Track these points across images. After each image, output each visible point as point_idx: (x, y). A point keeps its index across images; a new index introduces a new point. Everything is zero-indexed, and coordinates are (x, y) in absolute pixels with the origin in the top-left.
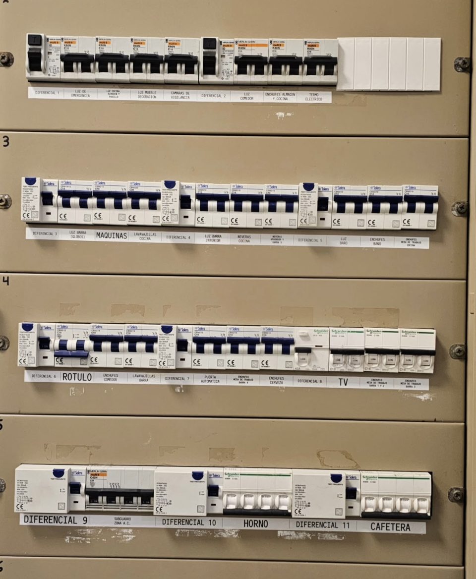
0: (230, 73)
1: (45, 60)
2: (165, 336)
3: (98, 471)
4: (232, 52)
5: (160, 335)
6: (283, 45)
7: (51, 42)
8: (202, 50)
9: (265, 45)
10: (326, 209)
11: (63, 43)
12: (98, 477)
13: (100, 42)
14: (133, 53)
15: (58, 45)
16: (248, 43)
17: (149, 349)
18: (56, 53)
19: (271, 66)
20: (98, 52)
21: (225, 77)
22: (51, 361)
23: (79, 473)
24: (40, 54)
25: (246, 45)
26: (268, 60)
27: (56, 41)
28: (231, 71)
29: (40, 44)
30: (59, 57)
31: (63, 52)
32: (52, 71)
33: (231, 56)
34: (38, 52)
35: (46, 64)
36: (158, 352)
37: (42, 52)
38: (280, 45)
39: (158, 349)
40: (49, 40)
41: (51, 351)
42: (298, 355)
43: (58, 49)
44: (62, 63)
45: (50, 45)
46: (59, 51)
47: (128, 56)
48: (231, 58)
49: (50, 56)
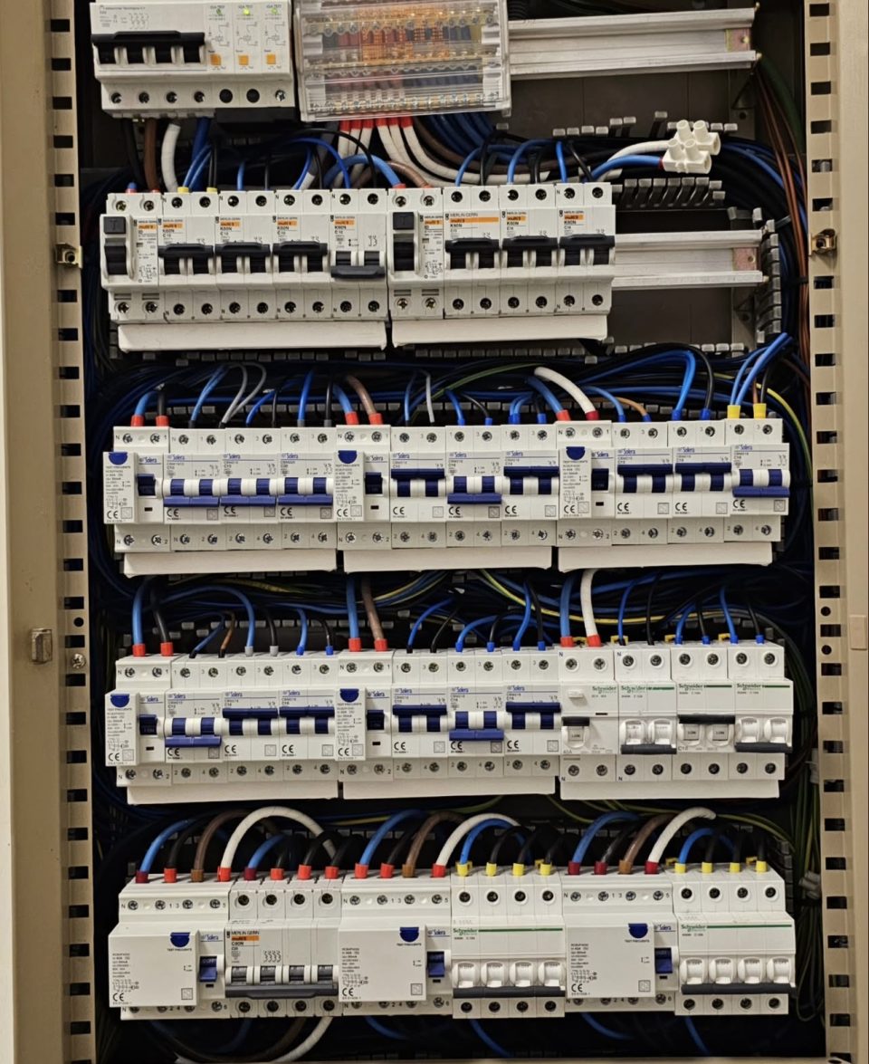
0: (438, 266)
1: (132, 256)
2: (347, 706)
3: (244, 933)
4: (440, 232)
5: (339, 704)
6: (524, 218)
7: (141, 227)
8: (391, 232)
9: (495, 220)
10: (606, 488)
11: (161, 228)
12: (245, 942)
13: (222, 224)
14: (277, 241)
15: (153, 231)
16: (465, 217)
17: (321, 729)
18: (149, 245)
19: (505, 254)
20: (220, 242)
21: (429, 275)
22: (159, 753)
23: (212, 938)
24: (124, 248)
25: (464, 221)
26: (501, 244)
27: (148, 224)
28: (440, 264)
29: (124, 232)
30: (155, 251)
31: (162, 243)
32: (144, 274)
33: (439, 240)
34: (120, 244)
35: (135, 263)
36: (337, 733)
37: (128, 244)
38: (520, 218)
39: (336, 729)
40: (138, 224)
41: (160, 737)
42: (568, 730)
43: (153, 237)
44: (161, 261)
45: (140, 232)
46: (155, 241)
47: (269, 246)
48: (438, 243)
49: (140, 249)
